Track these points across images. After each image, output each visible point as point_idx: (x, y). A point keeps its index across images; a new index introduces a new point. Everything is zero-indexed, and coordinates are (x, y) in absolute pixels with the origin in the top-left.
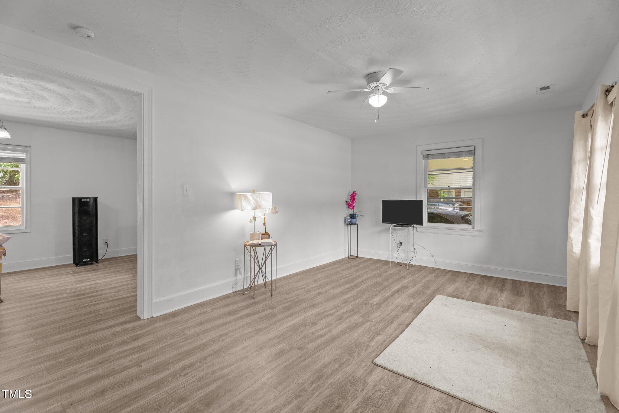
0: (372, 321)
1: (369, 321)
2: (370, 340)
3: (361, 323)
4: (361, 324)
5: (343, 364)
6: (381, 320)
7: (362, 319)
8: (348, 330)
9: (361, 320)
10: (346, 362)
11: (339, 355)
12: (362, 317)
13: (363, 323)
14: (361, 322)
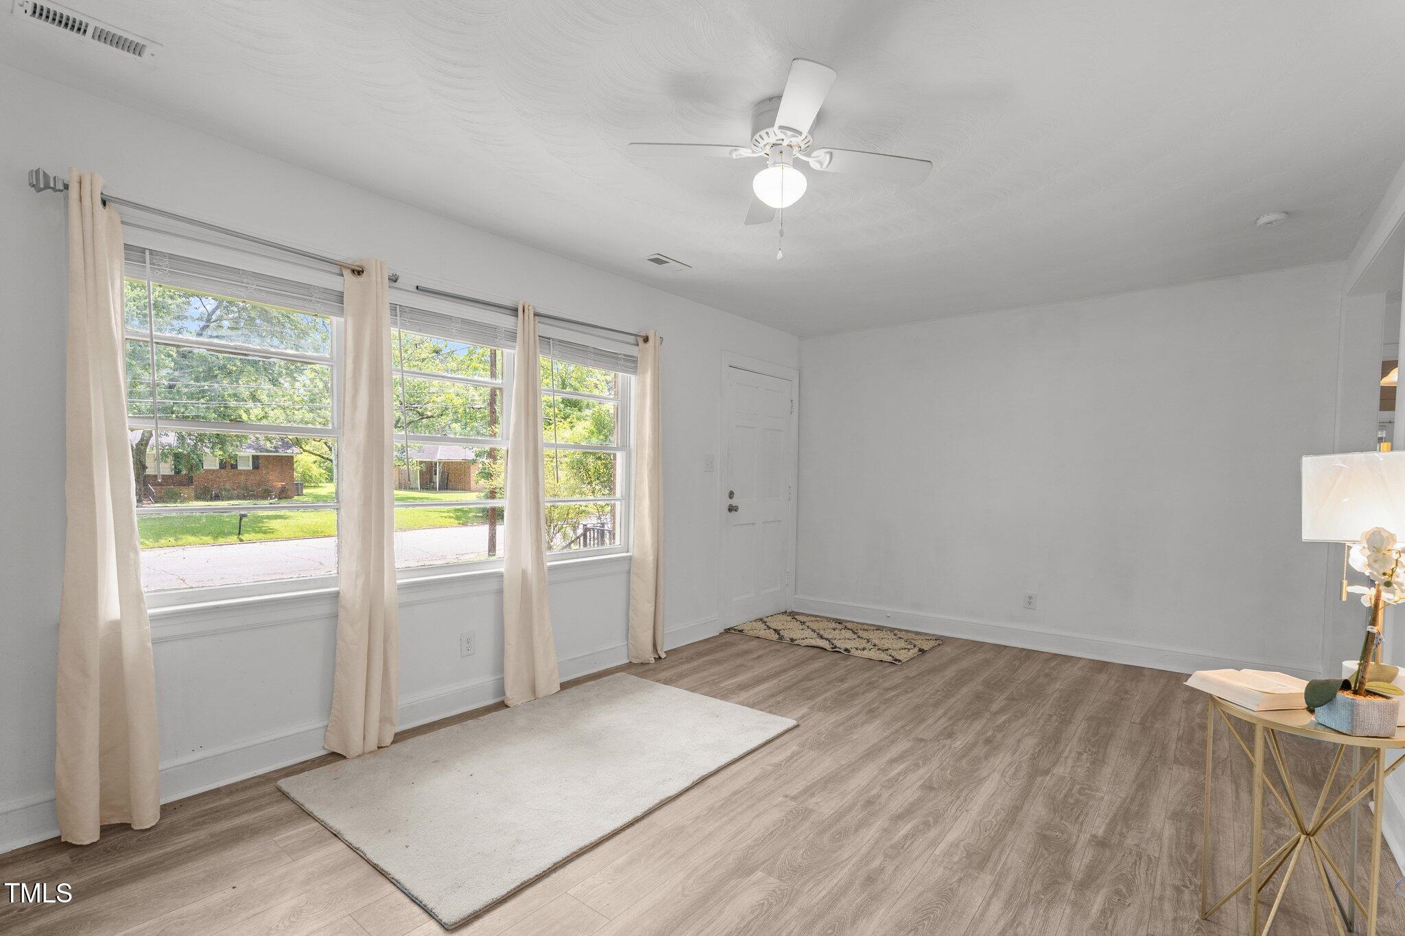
0: (786, 796)
1: (794, 798)
2: (798, 753)
3: (812, 791)
4: (814, 789)
5: (843, 723)
6: (760, 800)
7: (811, 803)
8: (844, 773)
9: (814, 800)
10: (839, 725)
11: (852, 733)
12: (811, 811)
13: (809, 791)
14: (813, 795)
